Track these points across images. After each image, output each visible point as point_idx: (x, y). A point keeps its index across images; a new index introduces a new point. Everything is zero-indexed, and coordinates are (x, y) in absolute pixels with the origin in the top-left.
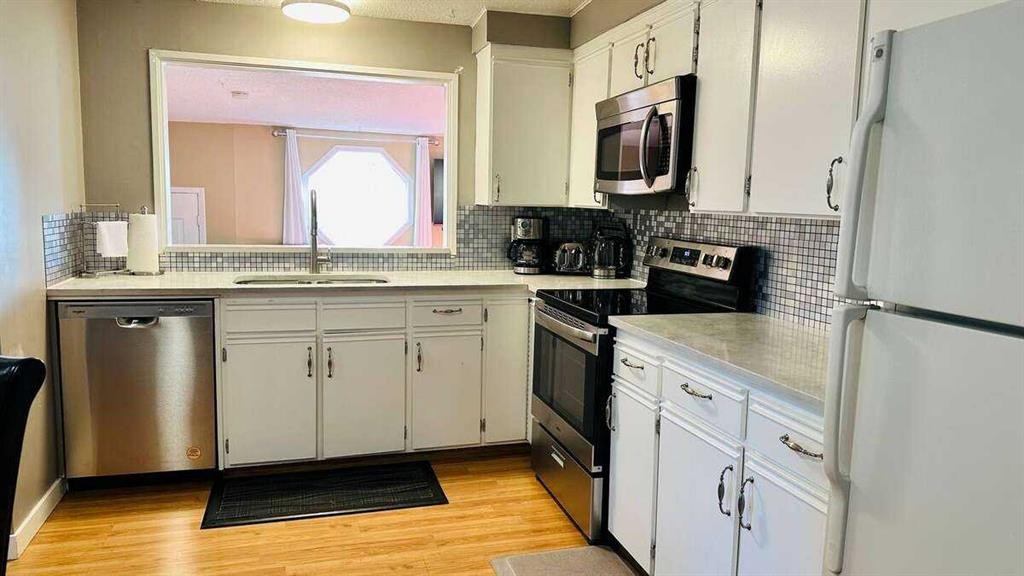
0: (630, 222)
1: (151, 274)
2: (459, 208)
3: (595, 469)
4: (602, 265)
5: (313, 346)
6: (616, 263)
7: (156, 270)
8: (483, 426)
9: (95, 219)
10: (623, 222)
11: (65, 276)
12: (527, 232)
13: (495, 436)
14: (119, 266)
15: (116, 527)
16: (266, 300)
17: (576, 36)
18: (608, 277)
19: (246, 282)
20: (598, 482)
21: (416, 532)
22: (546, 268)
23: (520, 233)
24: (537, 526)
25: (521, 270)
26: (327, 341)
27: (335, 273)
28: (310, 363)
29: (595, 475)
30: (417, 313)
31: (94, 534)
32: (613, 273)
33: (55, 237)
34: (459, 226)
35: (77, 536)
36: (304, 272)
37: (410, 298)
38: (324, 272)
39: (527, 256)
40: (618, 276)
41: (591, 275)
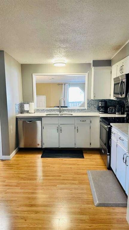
0: (125, 102)
1: (32, 113)
2: (88, 100)
3: (108, 154)
4: (118, 112)
5: (58, 127)
6: (121, 111)
7: (34, 112)
8: (90, 144)
9: (24, 104)
10: (123, 102)
11: (19, 114)
12: (101, 105)
13: (92, 146)
14: (28, 112)
15: (25, 156)
16: (50, 118)
17: (112, 63)
18: (119, 114)
19: (48, 115)
20: (109, 156)
21: (74, 162)
22: (106, 112)
23: (100, 105)
24: (97, 164)
25: (100, 112)
26: (61, 126)
27: (64, 113)
28: (57, 130)
29: (108, 155)
30: (77, 121)
31: (22, 157)
32: (120, 113)
33: (17, 107)
34: (88, 104)
35: (19, 157)
36: (58, 113)
37: (76, 118)
38: (62, 113)
39: (101, 110)
40: (121, 114)
41: (115, 114)
